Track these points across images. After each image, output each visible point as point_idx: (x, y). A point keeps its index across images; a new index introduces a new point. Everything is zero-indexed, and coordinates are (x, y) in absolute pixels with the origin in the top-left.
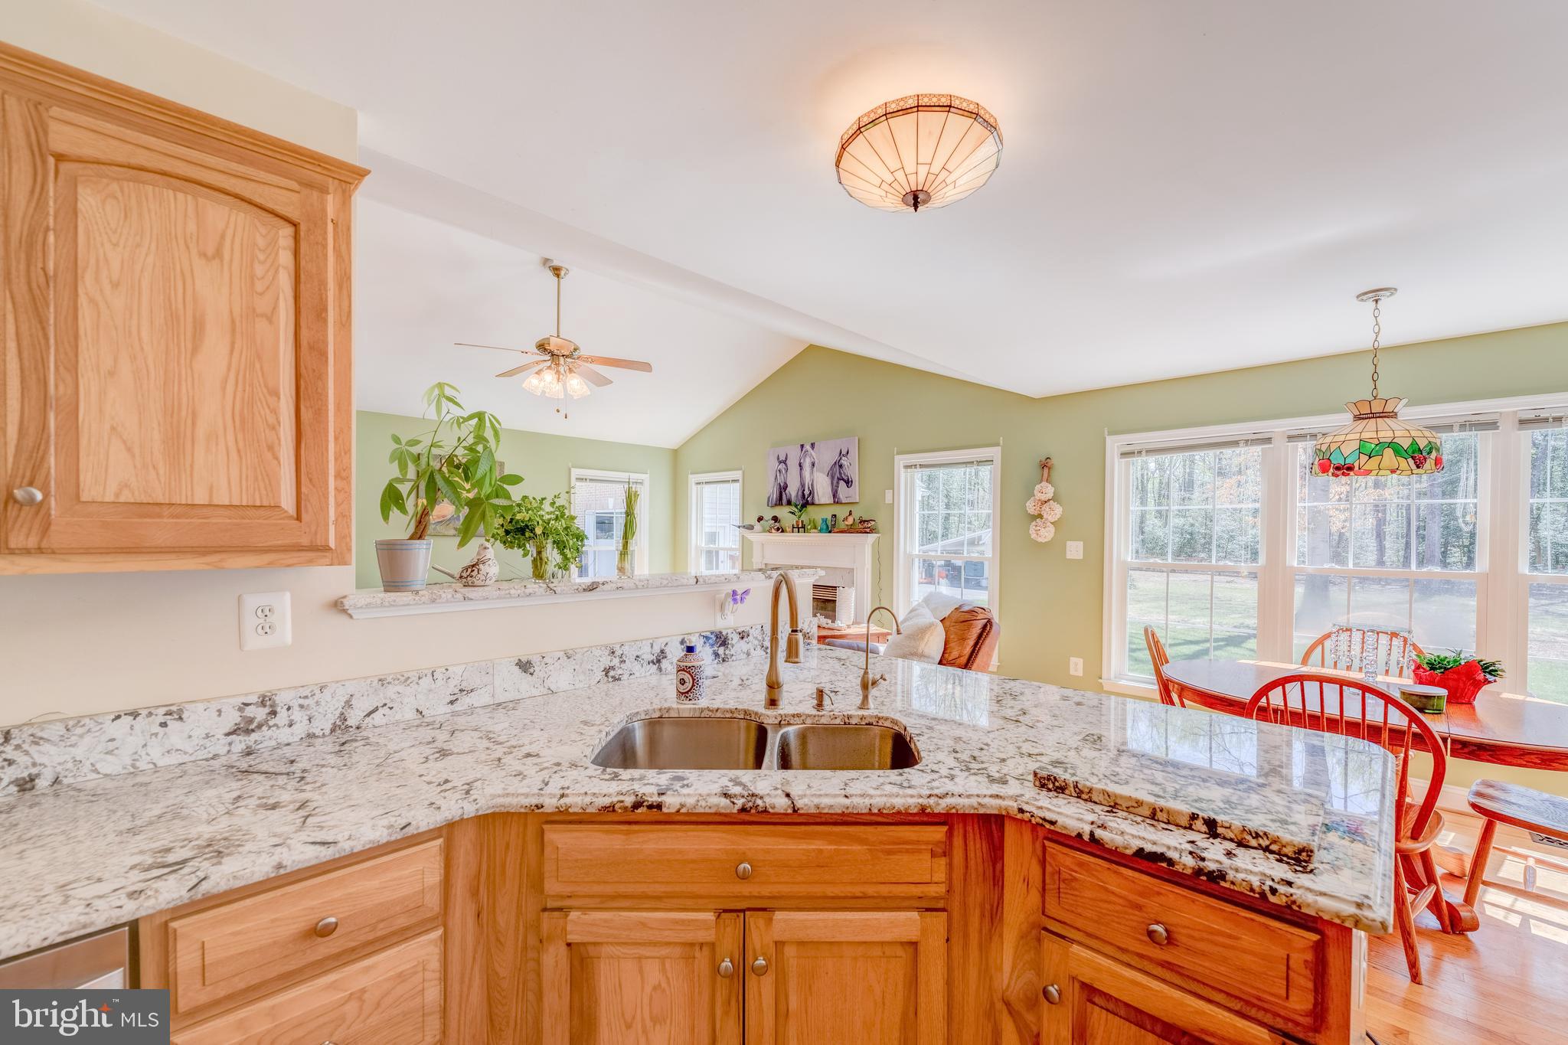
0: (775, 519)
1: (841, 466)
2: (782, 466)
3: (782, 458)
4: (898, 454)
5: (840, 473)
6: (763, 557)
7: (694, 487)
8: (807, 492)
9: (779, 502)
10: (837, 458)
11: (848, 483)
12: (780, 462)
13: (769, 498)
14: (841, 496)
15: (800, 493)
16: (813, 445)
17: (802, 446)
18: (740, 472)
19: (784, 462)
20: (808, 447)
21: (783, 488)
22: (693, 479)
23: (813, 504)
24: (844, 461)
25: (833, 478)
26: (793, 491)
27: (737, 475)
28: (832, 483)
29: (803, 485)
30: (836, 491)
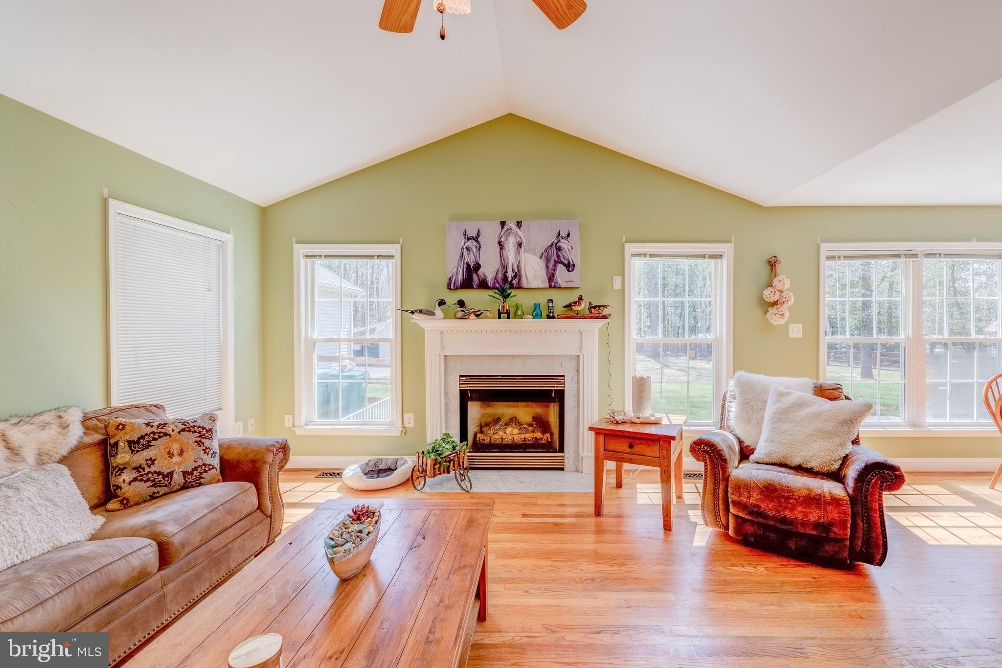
0: (461, 303)
1: (559, 249)
2: (472, 244)
3: (472, 233)
4: (628, 241)
5: (558, 256)
6: (443, 348)
7: (303, 261)
8: (510, 274)
9: (467, 284)
10: (553, 239)
11: (569, 267)
12: (468, 239)
13: (450, 279)
14: (559, 281)
15: (500, 275)
16: (519, 224)
17: (503, 224)
18: (398, 247)
19: (476, 239)
20: (512, 225)
21: (472, 269)
22: (299, 250)
23: (519, 287)
24: (563, 244)
25: (548, 260)
26: (489, 270)
27: (394, 249)
28: (547, 267)
29: (504, 267)
30: (553, 275)
